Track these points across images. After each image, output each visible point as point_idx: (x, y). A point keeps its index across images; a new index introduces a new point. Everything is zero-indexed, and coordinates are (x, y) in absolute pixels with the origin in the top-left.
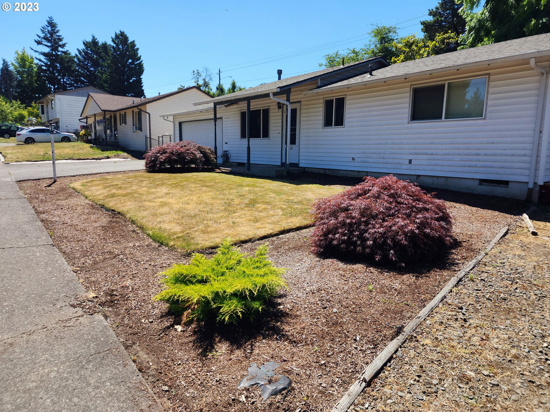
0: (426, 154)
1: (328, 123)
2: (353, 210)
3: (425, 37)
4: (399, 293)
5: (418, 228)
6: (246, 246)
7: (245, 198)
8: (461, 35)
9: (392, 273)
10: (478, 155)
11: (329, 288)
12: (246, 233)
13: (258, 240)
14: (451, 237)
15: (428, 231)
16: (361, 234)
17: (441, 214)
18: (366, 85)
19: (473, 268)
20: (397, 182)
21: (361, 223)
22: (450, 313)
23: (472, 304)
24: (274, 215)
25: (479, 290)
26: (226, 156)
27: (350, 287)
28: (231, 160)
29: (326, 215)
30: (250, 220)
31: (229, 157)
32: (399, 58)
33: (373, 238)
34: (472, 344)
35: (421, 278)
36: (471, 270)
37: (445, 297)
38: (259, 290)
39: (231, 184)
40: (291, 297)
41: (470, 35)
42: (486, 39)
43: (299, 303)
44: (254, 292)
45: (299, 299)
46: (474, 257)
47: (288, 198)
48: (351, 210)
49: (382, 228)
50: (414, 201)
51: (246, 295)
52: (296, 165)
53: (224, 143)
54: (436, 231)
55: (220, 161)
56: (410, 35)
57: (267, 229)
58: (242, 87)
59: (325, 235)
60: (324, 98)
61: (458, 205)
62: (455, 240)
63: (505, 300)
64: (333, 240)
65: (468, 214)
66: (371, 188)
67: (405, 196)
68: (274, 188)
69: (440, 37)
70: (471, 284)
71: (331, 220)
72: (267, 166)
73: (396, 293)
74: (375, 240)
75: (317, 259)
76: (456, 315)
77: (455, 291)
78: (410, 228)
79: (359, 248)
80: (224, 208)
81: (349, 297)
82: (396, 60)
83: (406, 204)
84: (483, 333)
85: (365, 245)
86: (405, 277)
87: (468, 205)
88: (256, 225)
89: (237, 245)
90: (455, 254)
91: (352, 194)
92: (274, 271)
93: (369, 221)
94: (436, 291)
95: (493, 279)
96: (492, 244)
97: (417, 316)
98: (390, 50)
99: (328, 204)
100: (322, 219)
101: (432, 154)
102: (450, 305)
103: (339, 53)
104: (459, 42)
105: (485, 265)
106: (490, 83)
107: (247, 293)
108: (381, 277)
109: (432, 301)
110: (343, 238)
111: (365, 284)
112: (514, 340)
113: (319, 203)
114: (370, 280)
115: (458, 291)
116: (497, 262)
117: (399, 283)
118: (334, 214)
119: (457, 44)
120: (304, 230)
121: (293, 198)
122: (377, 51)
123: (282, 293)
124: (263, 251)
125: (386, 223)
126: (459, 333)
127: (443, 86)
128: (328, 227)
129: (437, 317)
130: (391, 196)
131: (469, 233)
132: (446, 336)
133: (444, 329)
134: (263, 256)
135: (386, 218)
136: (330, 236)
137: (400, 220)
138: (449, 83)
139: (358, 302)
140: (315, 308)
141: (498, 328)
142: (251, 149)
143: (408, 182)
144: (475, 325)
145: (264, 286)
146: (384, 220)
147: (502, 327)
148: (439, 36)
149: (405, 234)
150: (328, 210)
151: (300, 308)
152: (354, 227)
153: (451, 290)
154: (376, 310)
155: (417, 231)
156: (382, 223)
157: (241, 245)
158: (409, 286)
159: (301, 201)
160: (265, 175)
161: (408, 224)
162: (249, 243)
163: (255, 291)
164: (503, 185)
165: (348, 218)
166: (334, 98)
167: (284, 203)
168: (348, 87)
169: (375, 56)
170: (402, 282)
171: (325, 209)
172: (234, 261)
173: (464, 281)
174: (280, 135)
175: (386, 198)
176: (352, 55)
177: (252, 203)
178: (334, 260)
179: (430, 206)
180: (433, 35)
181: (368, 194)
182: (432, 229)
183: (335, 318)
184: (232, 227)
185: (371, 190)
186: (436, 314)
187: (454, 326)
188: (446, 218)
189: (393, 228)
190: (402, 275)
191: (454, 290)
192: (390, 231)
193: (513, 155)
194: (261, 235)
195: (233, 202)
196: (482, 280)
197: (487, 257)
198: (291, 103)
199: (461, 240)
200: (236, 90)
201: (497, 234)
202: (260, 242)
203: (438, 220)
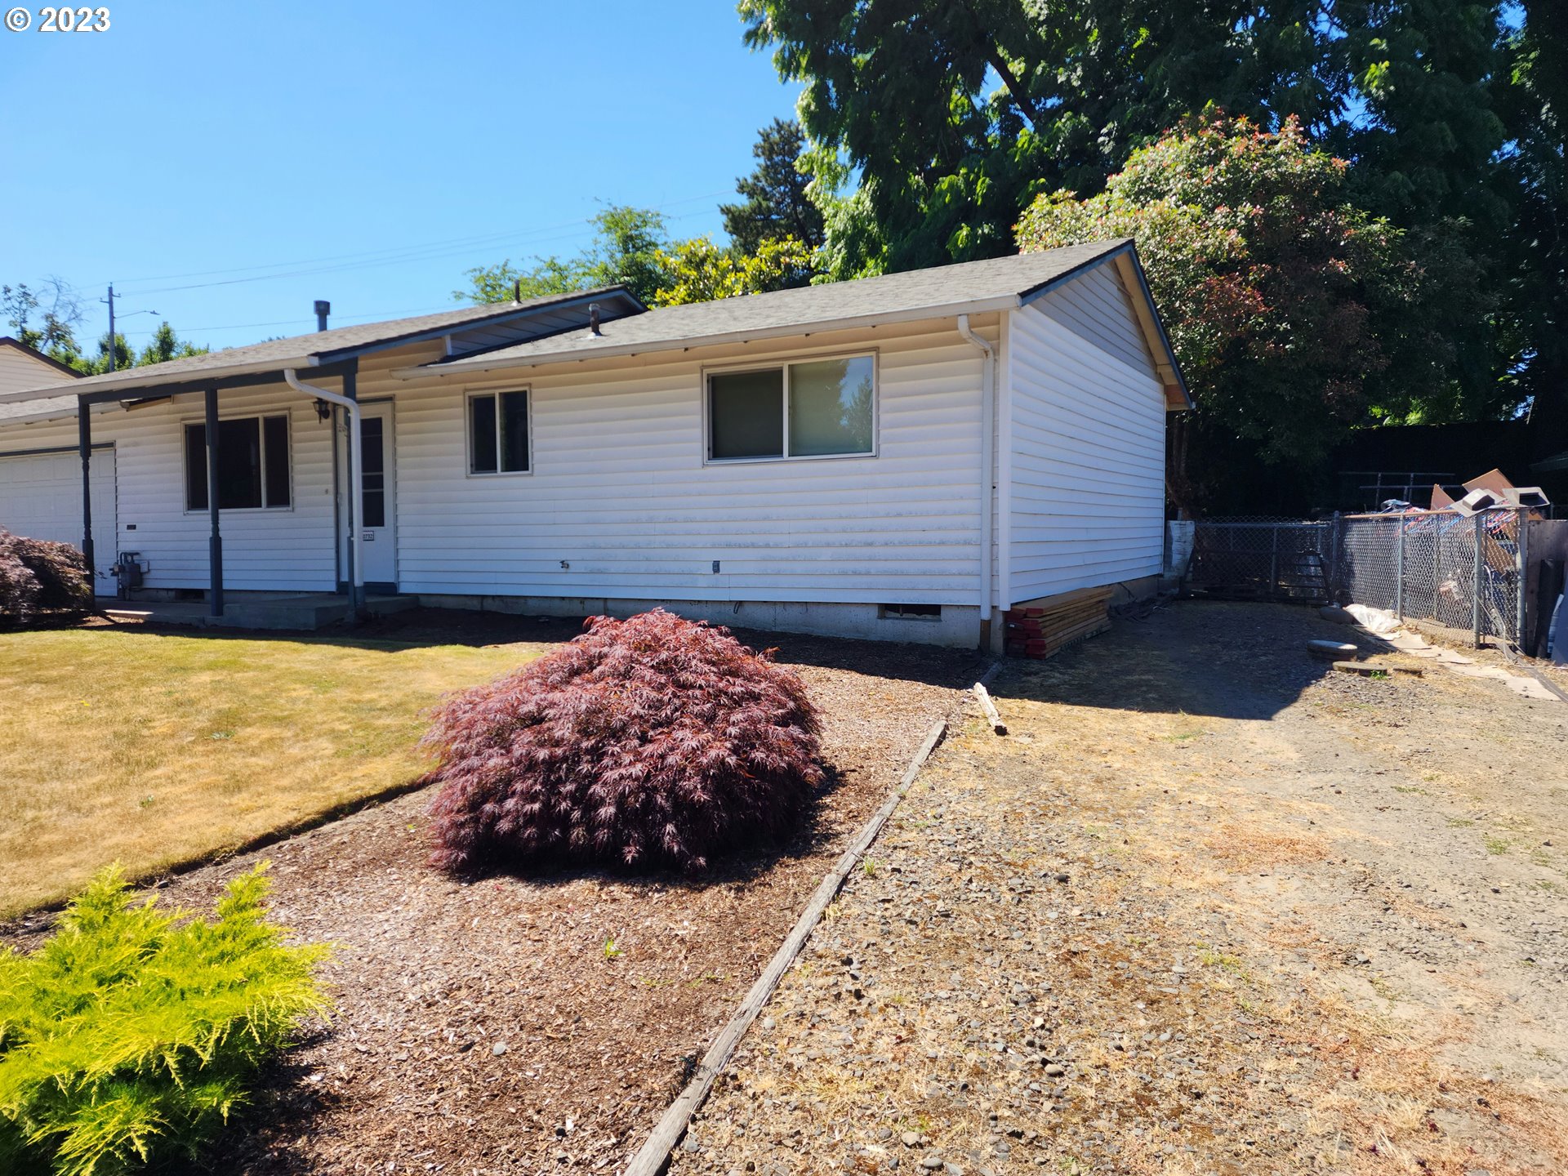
0: (753, 546)
1: (482, 462)
2: (555, 719)
3: (735, 246)
4: (689, 951)
5: (735, 750)
6: (194, 881)
7: (198, 712)
8: (816, 249)
9: (672, 891)
10: (870, 544)
11: (485, 977)
12: (192, 836)
13: (242, 851)
14: (820, 762)
15: (759, 755)
16: (583, 789)
17: (791, 704)
18: (584, 361)
19: (875, 839)
20: (676, 626)
21: (579, 757)
22: (821, 981)
23: (874, 944)
24: (303, 760)
25: (888, 901)
26: (131, 571)
27: (550, 960)
28: (150, 583)
29: (472, 745)
30: (208, 787)
31: (142, 574)
32: (675, 293)
33: (615, 797)
34: (876, 1060)
35: (750, 891)
36: (869, 847)
37: (809, 937)
38: (219, 1040)
39: (144, 667)
40: (354, 1035)
41: (835, 250)
42: (870, 263)
43: (380, 1050)
44: (198, 1051)
45: (379, 1036)
46: (874, 810)
47: (356, 697)
48: (550, 720)
49: (641, 761)
50: (721, 676)
51: (167, 1070)
52: (390, 589)
53: (123, 527)
54: (781, 754)
55: (107, 586)
56: (697, 238)
57: (276, 810)
58: (198, 345)
59: (474, 805)
60: (466, 390)
61: (834, 674)
62: (830, 770)
63: (948, 916)
64: (496, 818)
65: (858, 696)
66: (606, 649)
67: (699, 664)
68: (309, 667)
69: (768, 249)
70: (868, 886)
71: (491, 757)
72: (287, 597)
73: (684, 952)
74: (621, 801)
75: (450, 886)
76: (836, 984)
77: (832, 914)
78: (713, 753)
79: (578, 833)
80: (108, 754)
81: (547, 993)
82: (668, 297)
83: (701, 687)
84: (901, 1021)
85: (593, 819)
86: (708, 895)
87: (858, 672)
88: (234, 800)
89: (158, 884)
90: (832, 808)
91: (554, 671)
92: (284, 960)
93: (604, 745)
94: (787, 924)
95: (919, 863)
96: (914, 767)
97: (738, 1011)
98: (650, 272)
99: (480, 708)
100: (463, 756)
101: (767, 546)
102: (820, 957)
103: (511, 266)
104: (813, 265)
105: (901, 827)
106: (882, 371)
107: (171, 1061)
108: (643, 908)
109: (777, 956)
110: (528, 807)
111: (595, 940)
112: (972, 1024)
113: (452, 707)
114: (610, 926)
115: (839, 914)
116: (925, 817)
117: (691, 917)
118: (500, 738)
119: (811, 271)
120: (412, 797)
121: (374, 695)
122: (617, 271)
123: (319, 1027)
124: (247, 893)
125: (649, 749)
126: (843, 1035)
127: (780, 372)
128: (481, 780)
129: (791, 1001)
130: (663, 667)
131: (862, 747)
132: (812, 1053)
133: (808, 1031)
134: (245, 914)
135: (651, 733)
136: (488, 807)
137: (687, 733)
138: (790, 367)
139: (571, 1004)
140: (435, 1055)
141: (935, 999)
142: (224, 545)
143: (704, 626)
144: (880, 1004)
145: (239, 1024)
146: (644, 740)
147: (943, 994)
148: (766, 246)
149: (702, 772)
150: (481, 727)
151: (380, 1066)
152: (560, 768)
153: (824, 913)
154: (628, 1018)
155: (732, 760)
156: (640, 749)
157: (172, 882)
158: (718, 922)
159: (400, 705)
160: (280, 627)
161: (708, 741)
162: (205, 870)
163: (204, 1049)
164: (929, 617)
165: (541, 744)
166: (497, 393)
167: (341, 714)
168: (535, 363)
169: (612, 282)
170: (701, 916)
171: (471, 724)
172: (133, 950)
173: (853, 882)
174: (331, 497)
175: (648, 674)
176: (549, 275)
177: (226, 725)
178: (502, 880)
179: (763, 685)
180: (752, 243)
181: (599, 669)
182: (769, 749)
183: (499, 1074)
184: (140, 819)
185: (606, 656)
186: (787, 992)
187: (831, 1017)
188: (802, 716)
189: (670, 760)
190: (700, 891)
191: (830, 912)
192: (662, 769)
193: (942, 543)
194: (253, 836)
195: (149, 728)
196: (894, 870)
197: (904, 804)
198: (360, 402)
199: (844, 767)
200: (173, 354)
201: (923, 740)
202: (250, 857)
203: (783, 722)
